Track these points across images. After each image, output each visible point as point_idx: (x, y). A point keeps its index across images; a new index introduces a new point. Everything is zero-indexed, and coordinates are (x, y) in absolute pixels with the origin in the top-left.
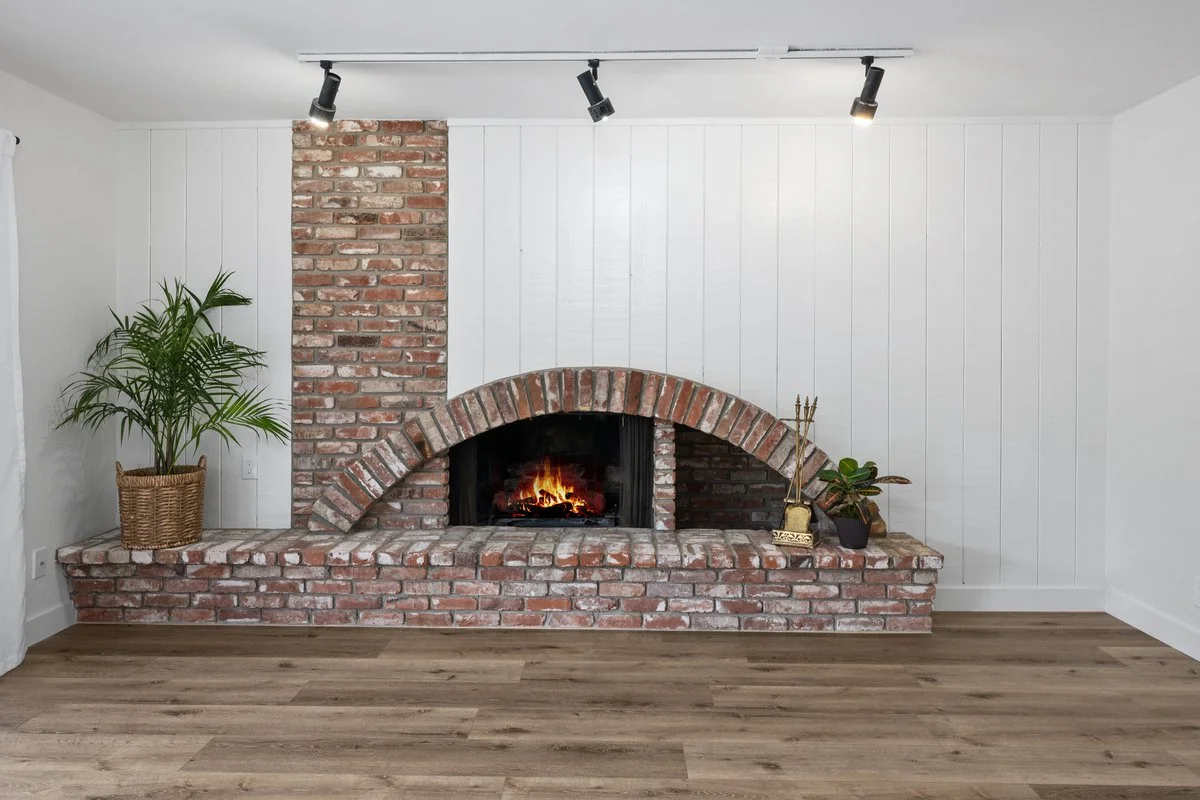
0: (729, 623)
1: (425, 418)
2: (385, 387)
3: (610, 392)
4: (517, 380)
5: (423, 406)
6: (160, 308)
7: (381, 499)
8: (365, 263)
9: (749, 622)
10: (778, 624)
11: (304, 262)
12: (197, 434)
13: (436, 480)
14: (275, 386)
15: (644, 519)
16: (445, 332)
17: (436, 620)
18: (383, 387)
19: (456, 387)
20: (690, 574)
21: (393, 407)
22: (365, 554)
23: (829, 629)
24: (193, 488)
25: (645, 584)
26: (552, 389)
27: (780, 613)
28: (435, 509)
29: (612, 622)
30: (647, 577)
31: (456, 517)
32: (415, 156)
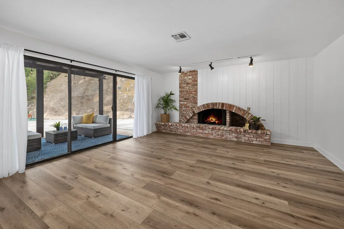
0: (235, 139)
1: (194, 109)
2: (190, 105)
3: (219, 106)
4: (206, 104)
5: (194, 107)
6: (165, 95)
7: (189, 119)
8: (187, 89)
9: (239, 140)
10: (243, 141)
11: (180, 89)
12: (168, 110)
13: (196, 117)
14: (177, 105)
15: (225, 125)
16: (197, 98)
17: (195, 135)
18: (189, 105)
19: (199, 105)
20: (229, 132)
21: (191, 107)
22: (186, 125)
23: (252, 142)
24: (168, 116)
25: (222, 133)
26: (211, 105)
27: (243, 139)
28: (196, 121)
29: (218, 137)
30: (222, 131)
31: (199, 122)
32: (193, 75)
